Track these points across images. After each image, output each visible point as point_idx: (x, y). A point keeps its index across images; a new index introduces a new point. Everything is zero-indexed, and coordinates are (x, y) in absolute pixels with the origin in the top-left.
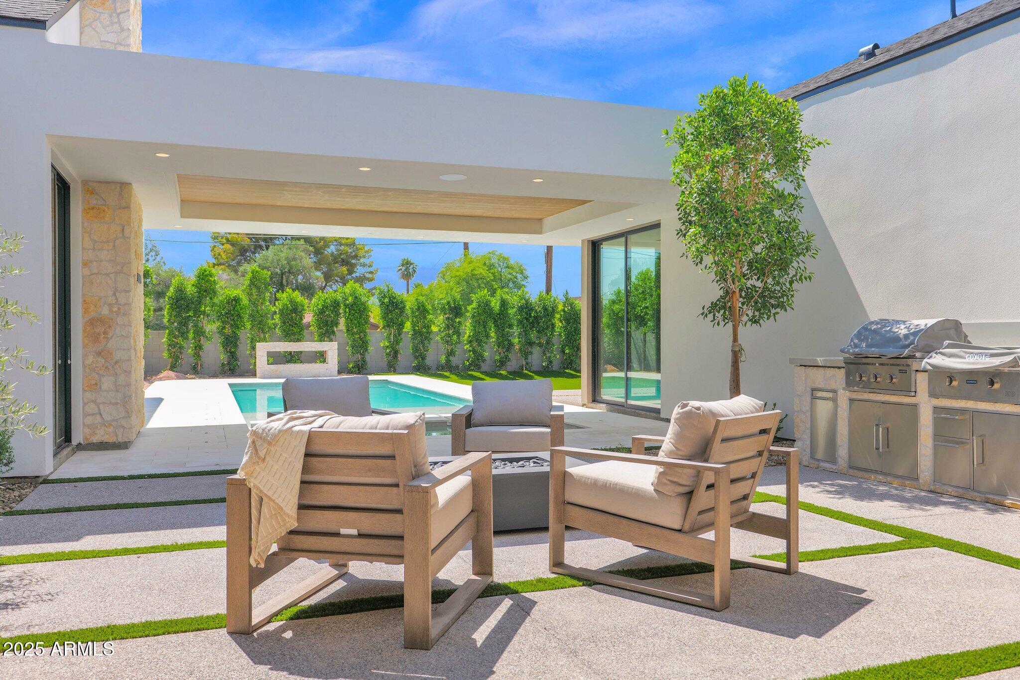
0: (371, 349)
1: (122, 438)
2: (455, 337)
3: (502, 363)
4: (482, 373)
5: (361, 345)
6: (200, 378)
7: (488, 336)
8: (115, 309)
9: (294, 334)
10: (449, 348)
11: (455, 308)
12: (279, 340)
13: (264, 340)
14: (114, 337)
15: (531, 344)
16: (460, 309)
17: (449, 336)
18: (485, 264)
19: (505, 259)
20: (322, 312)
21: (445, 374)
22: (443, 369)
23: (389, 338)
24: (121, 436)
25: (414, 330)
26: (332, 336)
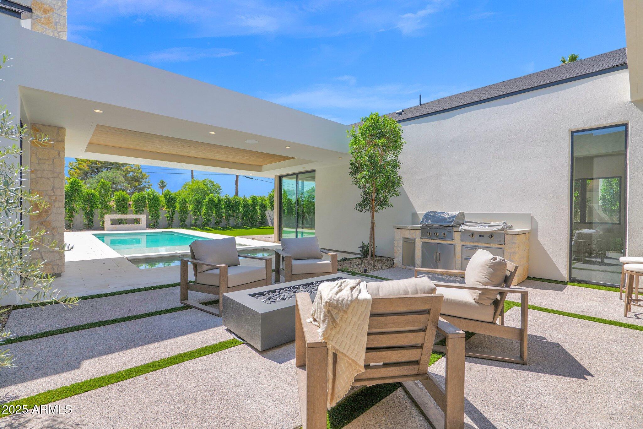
0: (160, 217)
1: (57, 271)
2: (199, 213)
3: (218, 223)
4: (210, 227)
5: (156, 216)
6: (72, 231)
7: (212, 213)
8: (53, 198)
9: (123, 211)
10: (196, 217)
11: (199, 201)
12: (115, 213)
13: (108, 213)
14: (52, 214)
15: (230, 216)
16: (201, 201)
17: (196, 212)
18: (204, 184)
19: (212, 182)
20: (137, 201)
21: (195, 228)
22: (193, 226)
23: (169, 213)
24: (56, 270)
25: (181, 210)
26: (142, 212)
